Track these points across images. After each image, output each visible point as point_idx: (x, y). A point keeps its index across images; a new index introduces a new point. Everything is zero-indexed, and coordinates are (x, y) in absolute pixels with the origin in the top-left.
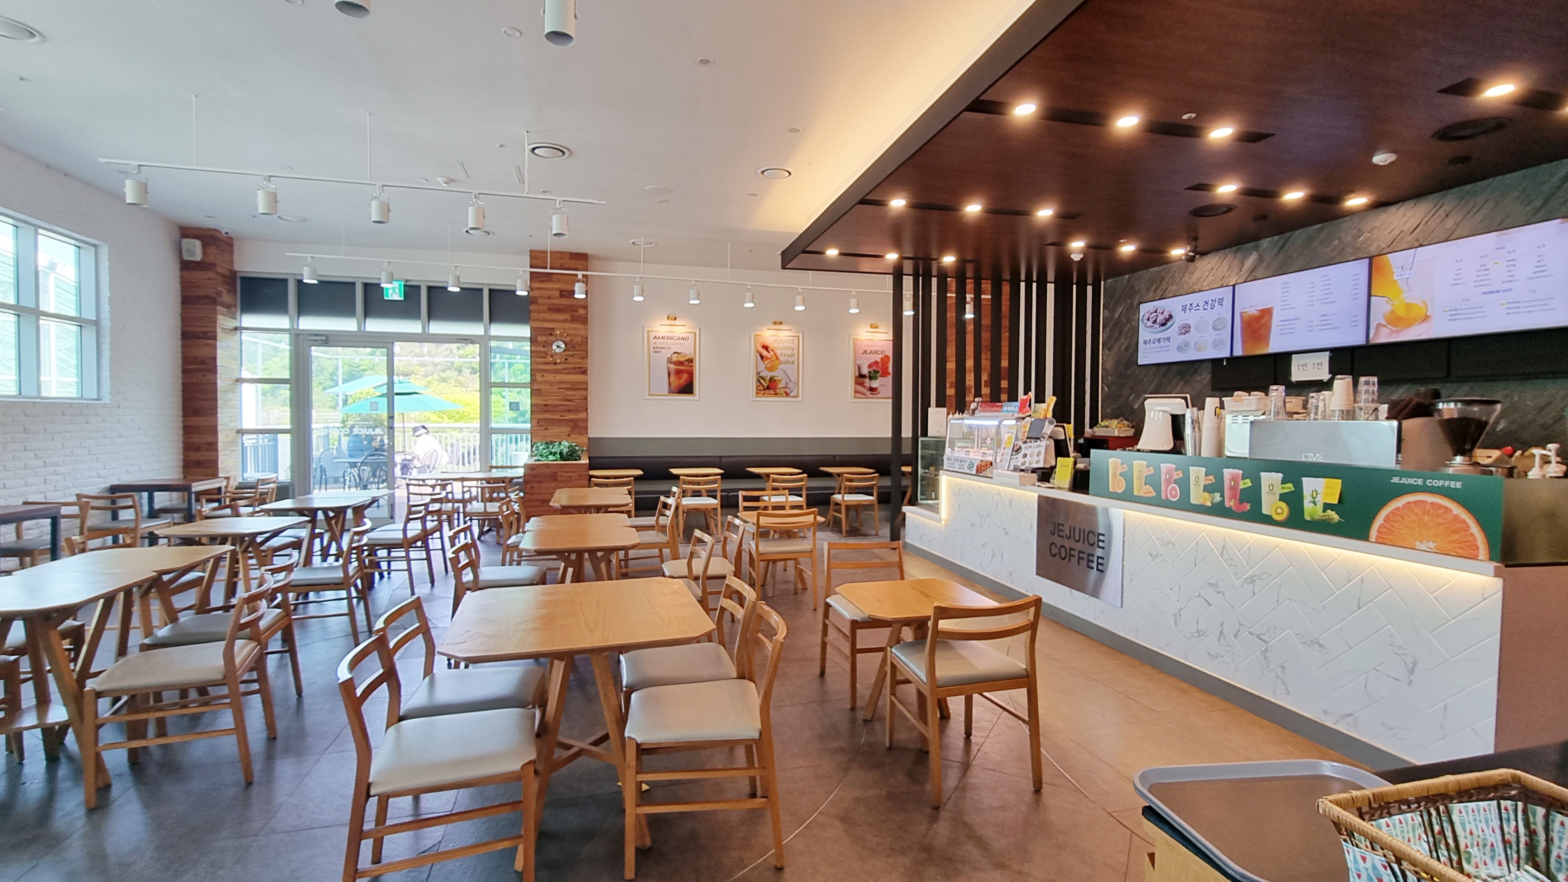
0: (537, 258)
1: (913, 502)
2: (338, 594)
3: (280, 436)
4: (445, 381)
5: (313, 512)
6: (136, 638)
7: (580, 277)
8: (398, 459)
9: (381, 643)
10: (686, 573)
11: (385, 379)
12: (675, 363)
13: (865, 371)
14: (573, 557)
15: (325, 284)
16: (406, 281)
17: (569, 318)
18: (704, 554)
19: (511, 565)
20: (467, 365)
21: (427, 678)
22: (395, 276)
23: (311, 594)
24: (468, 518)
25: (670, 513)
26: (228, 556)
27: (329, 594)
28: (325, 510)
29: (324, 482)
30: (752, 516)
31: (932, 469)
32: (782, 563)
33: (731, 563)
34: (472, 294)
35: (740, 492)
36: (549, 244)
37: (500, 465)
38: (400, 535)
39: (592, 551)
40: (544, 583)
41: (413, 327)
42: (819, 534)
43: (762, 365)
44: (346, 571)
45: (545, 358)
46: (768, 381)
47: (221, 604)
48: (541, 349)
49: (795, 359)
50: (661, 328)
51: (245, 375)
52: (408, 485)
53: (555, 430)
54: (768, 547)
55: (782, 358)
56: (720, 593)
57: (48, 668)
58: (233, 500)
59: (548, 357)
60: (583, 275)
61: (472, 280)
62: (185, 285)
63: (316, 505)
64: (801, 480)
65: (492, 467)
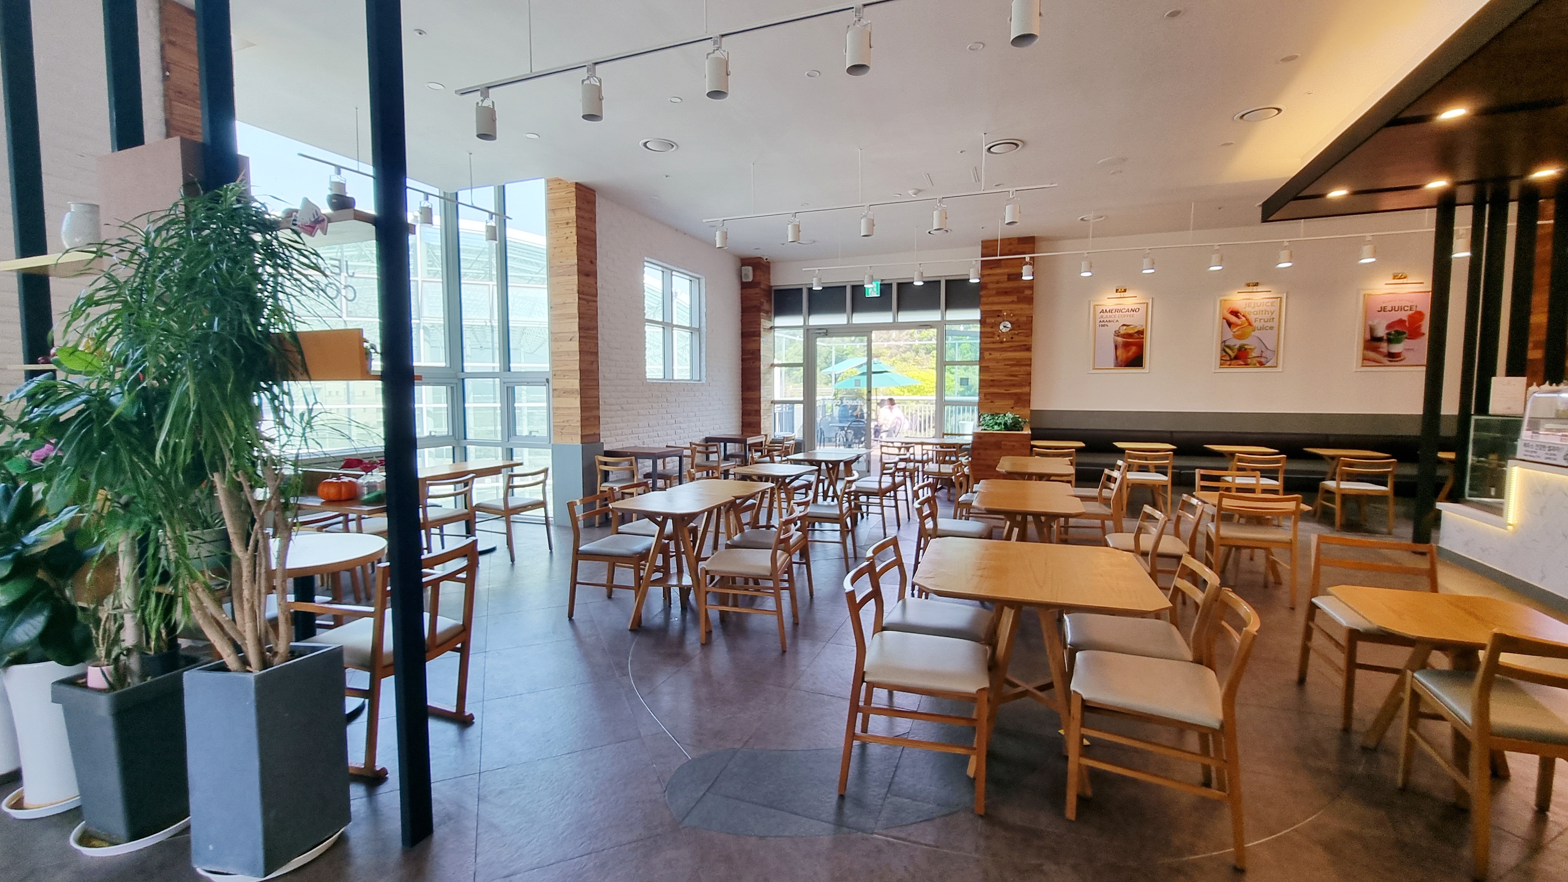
0: (988, 247)
1: (1456, 497)
2: (833, 527)
3: (796, 406)
4: (905, 361)
5: (818, 463)
6: (723, 540)
7: (1028, 259)
8: (873, 424)
9: (871, 568)
10: (1133, 547)
11: (865, 360)
12: (1123, 336)
13: (1381, 332)
14: (1019, 518)
15: (827, 290)
16: (882, 280)
17: (1015, 300)
18: (1154, 531)
19: (960, 519)
20: (923, 347)
21: (901, 602)
22: (874, 277)
23: (817, 524)
24: (925, 476)
25: (1114, 486)
26: (769, 490)
27: (827, 526)
28: (827, 462)
29: (823, 442)
30: (1212, 498)
31: (1493, 457)
32: (1248, 551)
33: (1185, 543)
34: (932, 285)
35: (1197, 471)
36: (999, 231)
37: (949, 432)
38: (876, 486)
39: (1037, 515)
40: (990, 538)
41: (886, 317)
42: (1301, 525)
43: (1229, 333)
44: (841, 510)
45: (992, 337)
46: (1236, 351)
47: (765, 524)
48: (989, 330)
49: (1274, 324)
50: (1109, 301)
51: (776, 362)
52: (882, 446)
53: (999, 403)
54: (1229, 532)
55: (1254, 324)
56: (1174, 573)
57: (683, 550)
58: (769, 451)
59: (996, 337)
60: (1030, 257)
61: (932, 274)
62: (744, 299)
63: (819, 458)
64: (1277, 461)
65: (944, 434)
